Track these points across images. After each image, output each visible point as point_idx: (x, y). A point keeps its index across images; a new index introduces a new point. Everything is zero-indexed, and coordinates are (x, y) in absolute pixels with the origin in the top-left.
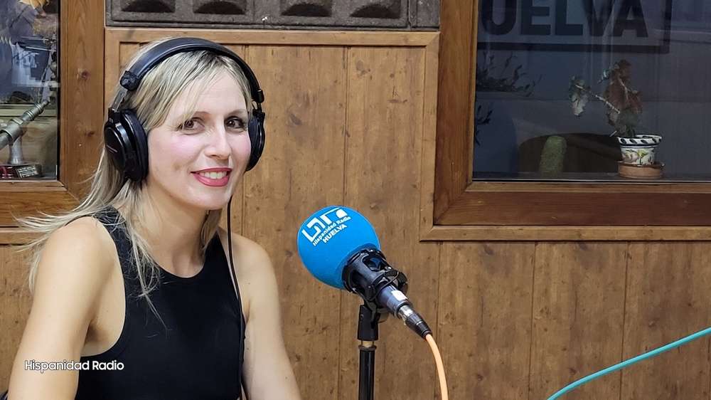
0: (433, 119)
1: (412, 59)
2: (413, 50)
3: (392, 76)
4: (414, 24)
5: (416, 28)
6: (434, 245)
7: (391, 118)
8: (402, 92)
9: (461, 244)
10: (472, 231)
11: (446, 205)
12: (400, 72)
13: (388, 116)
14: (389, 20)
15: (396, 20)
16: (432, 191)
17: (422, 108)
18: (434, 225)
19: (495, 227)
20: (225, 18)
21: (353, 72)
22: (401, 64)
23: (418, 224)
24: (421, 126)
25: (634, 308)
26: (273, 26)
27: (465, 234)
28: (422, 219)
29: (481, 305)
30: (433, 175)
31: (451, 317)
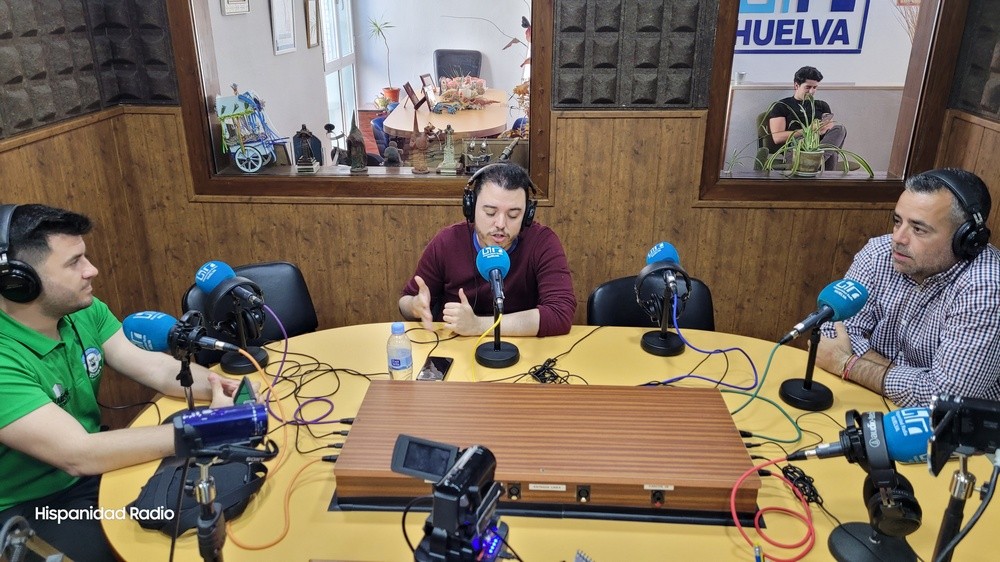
1: (694, 123)
2: (694, 119)
3: (683, 131)
4: (696, 106)
5: (697, 109)
6: (699, 210)
7: (681, 151)
8: (687, 139)
9: (711, 209)
10: (717, 202)
11: (706, 190)
12: (687, 130)
14: (684, 105)
15: (688, 105)
16: (699, 185)
17: (697, 147)
18: (700, 199)
19: (729, 201)
20: (605, 105)
21: (664, 130)
22: (688, 126)
23: (692, 199)
24: (696, 155)
25: (796, 239)
26: (627, 109)
27: (714, 204)
28: (693, 197)
29: (720, 236)
30: (700, 177)
31: (705, 241)
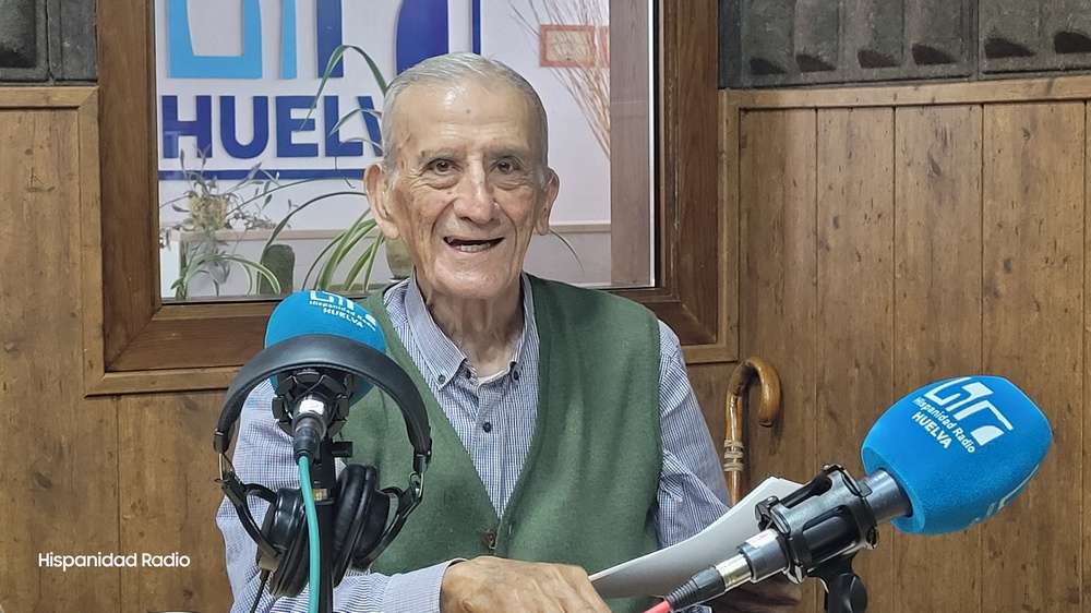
0: (95, 215)
1: (58, 127)
2: (57, 112)
3: (29, 152)
4: (58, 76)
5: (61, 81)
6: (109, 400)
7: (30, 214)
8: (46, 177)
9: (149, 398)
10: (163, 378)
11: (122, 341)
12: (41, 147)
13: (26, 212)
14: (20, 70)
15: (31, 70)
16: (100, 321)
17: (77, 199)
18: (106, 372)
19: (199, 371)
22: (42, 135)
23: (82, 371)
24: (77, 226)
27: (153, 383)
28: (87, 363)
29: (185, 485)
30: (99, 297)
31: (140, 507)
